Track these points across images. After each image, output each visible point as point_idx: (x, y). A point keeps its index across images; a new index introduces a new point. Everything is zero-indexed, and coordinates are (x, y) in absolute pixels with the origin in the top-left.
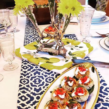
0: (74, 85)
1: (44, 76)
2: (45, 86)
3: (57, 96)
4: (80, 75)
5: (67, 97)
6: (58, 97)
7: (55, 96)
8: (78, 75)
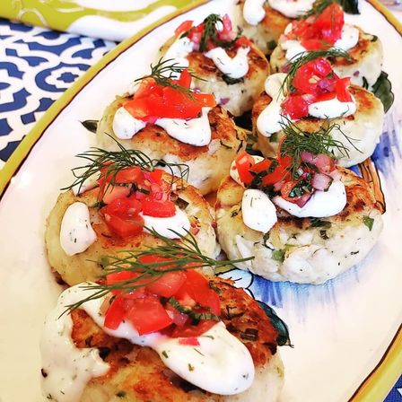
0: (258, 69)
1: (26, 63)
2: (37, 110)
3: (152, 131)
4: (279, 20)
5: (227, 138)
6: (158, 135)
7: (131, 133)
8: (264, 21)
